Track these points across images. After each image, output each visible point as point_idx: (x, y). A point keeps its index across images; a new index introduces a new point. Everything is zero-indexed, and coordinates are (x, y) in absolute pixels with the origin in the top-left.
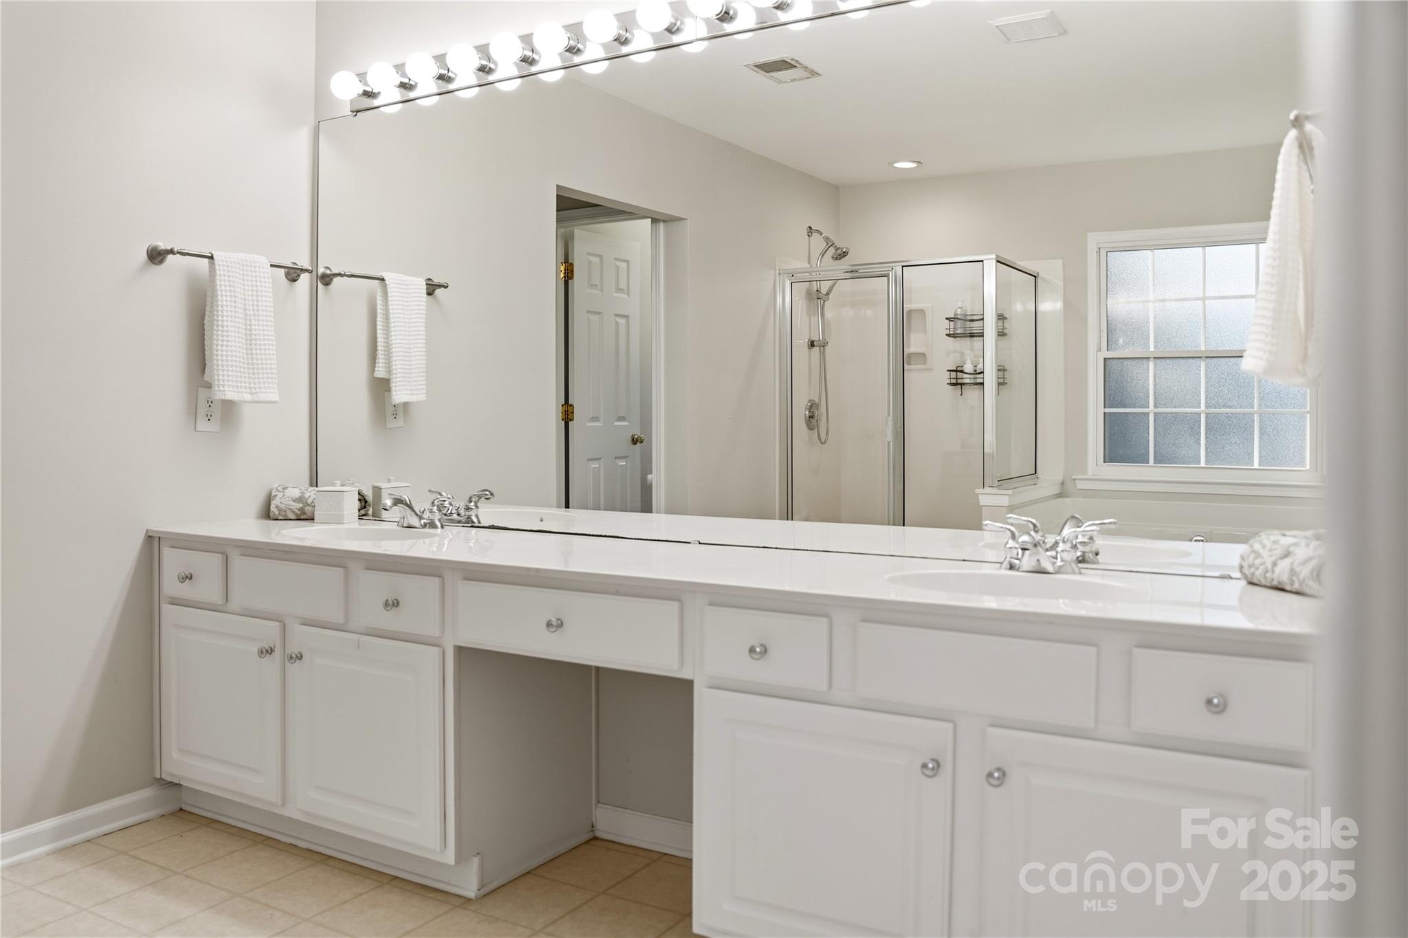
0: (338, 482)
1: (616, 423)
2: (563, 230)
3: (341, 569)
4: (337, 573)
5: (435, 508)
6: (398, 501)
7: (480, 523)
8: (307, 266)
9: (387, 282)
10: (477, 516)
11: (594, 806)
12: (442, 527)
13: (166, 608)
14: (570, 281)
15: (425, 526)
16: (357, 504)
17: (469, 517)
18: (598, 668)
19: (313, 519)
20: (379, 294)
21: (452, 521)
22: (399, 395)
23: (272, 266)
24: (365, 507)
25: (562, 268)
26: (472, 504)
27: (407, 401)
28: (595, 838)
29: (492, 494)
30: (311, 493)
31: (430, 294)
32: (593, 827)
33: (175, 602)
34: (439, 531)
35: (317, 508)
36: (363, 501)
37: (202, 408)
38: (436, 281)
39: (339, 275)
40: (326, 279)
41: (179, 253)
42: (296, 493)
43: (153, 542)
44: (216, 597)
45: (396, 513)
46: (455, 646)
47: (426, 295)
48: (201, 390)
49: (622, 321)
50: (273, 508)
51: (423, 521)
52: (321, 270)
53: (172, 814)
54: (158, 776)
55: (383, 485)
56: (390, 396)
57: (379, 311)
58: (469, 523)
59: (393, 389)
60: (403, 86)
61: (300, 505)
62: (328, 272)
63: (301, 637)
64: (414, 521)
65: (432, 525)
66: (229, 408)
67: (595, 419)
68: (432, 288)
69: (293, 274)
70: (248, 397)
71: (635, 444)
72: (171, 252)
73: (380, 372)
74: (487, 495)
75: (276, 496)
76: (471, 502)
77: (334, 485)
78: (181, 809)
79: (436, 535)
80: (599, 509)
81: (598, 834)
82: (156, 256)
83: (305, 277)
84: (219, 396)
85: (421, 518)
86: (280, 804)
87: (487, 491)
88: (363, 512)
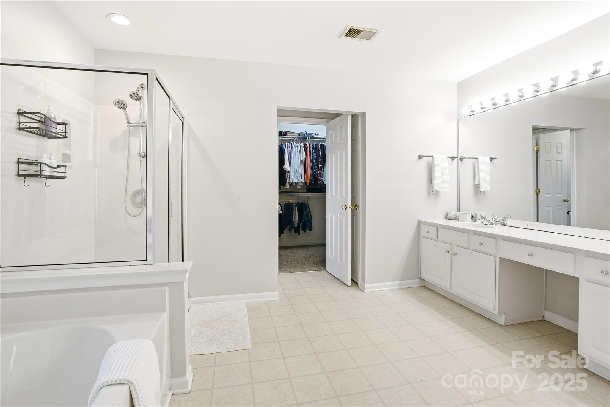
0: (465, 211)
1: (557, 195)
2: (535, 136)
3: (467, 234)
4: (467, 235)
5: (493, 220)
6: (483, 218)
7: (507, 225)
8: (456, 156)
9: (478, 159)
10: (506, 223)
11: (544, 310)
12: (495, 225)
13: (423, 238)
14: (538, 151)
15: (490, 224)
16: (471, 217)
17: (504, 223)
18: (546, 270)
19: (459, 220)
20: (476, 162)
21: (498, 223)
22: (482, 188)
23: (448, 157)
24: (472, 218)
25: (535, 148)
26: (505, 219)
27: (484, 190)
28: (544, 320)
29: (511, 217)
30: (458, 214)
31: (491, 161)
32: (543, 316)
33: (424, 237)
34: (494, 226)
35: (459, 217)
36: (472, 217)
37: (431, 192)
38: (493, 157)
39: (464, 158)
40: (461, 159)
41: (426, 156)
42: (454, 213)
43: (420, 223)
44: (435, 237)
45: (482, 220)
46: (499, 257)
47: (490, 161)
48: (431, 188)
49: (559, 163)
50: (448, 217)
51: (490, 223)
52: (460, 157)
53: (423, 287)
54: (420, 277)
55: (478, 213)
56: (480, 189)
57: (476, 167)
58: (503, 224)
59: (480, 187)
60: (482, 108)
61: (455, 216)
62: (462, 157)
63: (456, 249)
64: (487, 223)
65: (492, 224)
66: (437, 192)
67: (549, 194)
68: (491, 159)
69: (453, 159)
70: (442, 190)
71: (565, 202)
72: (424, 156)
73: (477, 183)
74: (509, 217)
75: (449, 214)
76: (504, 219)
77: (464, 212)
78: (425, 286)
79: (493, 227)
80: (550, 223)
81: (545, 319)
82: (420, 157)
83: (456, 159)
84: (435, 189)
85: (489, 222)
86: (450, 289)
87: (509, 216)
88: (472, 219)
